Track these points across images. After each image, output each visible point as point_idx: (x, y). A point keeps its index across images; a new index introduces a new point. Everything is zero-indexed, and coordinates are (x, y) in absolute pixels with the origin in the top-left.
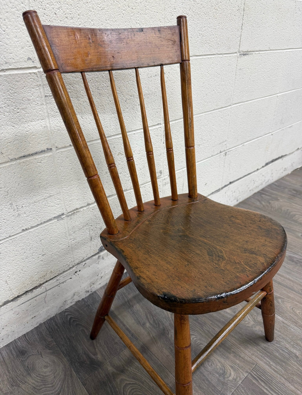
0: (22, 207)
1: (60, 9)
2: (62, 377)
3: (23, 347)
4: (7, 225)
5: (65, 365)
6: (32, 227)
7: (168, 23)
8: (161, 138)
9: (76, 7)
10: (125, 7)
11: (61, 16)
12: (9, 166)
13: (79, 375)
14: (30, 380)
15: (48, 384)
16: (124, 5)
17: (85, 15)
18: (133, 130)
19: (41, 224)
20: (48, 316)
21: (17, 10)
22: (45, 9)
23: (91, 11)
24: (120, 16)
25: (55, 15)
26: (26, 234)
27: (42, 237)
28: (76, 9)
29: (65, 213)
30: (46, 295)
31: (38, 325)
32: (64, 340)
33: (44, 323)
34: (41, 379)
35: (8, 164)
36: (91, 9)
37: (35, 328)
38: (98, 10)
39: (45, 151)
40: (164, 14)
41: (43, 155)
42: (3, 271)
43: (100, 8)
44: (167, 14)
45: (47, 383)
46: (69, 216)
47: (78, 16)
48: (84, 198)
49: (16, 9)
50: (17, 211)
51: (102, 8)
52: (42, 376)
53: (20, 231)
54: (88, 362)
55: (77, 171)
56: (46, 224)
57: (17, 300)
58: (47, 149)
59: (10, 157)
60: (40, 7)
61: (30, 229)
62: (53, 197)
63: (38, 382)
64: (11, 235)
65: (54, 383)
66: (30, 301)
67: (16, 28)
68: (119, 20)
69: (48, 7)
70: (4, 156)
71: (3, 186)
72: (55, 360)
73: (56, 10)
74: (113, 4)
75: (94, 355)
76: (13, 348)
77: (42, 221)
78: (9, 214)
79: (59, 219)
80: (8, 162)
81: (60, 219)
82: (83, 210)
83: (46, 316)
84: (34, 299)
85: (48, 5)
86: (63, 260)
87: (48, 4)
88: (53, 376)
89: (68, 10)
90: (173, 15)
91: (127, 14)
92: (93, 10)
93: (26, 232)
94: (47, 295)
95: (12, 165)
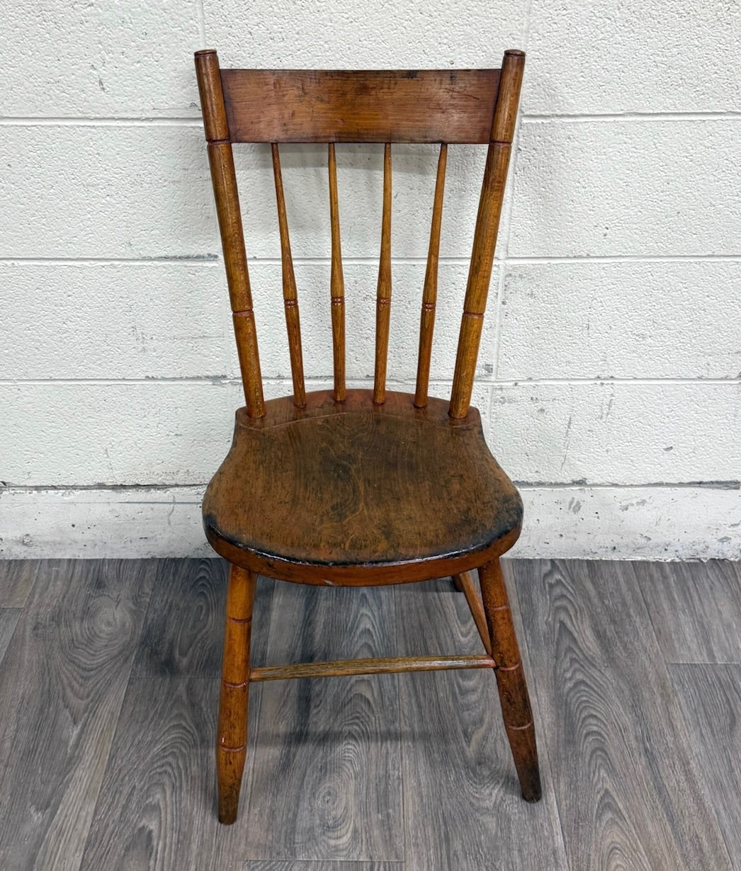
0: (152, 338)
1: (261, 26)
2: (116, 652)
3: (107, 577)
4: (122, 359)
5: (132, 639)
6: (164, 379)
7: (540, 42)
8: (497, 290)
9: (293, 21)
10: (411, 14)
11: (262, 36)
12: (140, 266)
13: (137, 666)
14: (77, 627)
15: (91, 649)
16: (409, 11)
17: (311, 33)
18: (408, 256)
19: (181, 379)
20: (171, 552)
21: (182, 30)
22: (231, 27)
23: (326, 26)
24: (395, 31)
25: (249, 36)
26: (151, 386)
27: (180, 402)
28: (292, 23)
29: (229, 377)
30: (173, 510)
31: (149, 557)
32: (163, 603)
33: (160, 559)
34: (90, 636)
35: (138, 263)
36: (326, 23)
37: (142, 559)
38: (343, 23)
39: (203, 257)
40: (525, 23)
41: (200, 264)
42: (105, 432)
43: (347, 19)
44: (538, 21)
45: (90, 646)
46: (236, 385)
47: (297, 36)
48: (272, 362)
49: (180, 28)
50: (143, 342)
51: (351, 20)
52: (93, 633)
53: (143, 376)
54: (163, 658)
55: (263, 307)
56: (189, 382)
57: (121, 492)
58: (209, 255)
59: (141, 252)
60: (221, 23)
61: (160, 379)
62: (210, 339)
63: (83, 636)
64: (126, 378)
65: (98, 653)
66: (142, 505)
67: (177, 57)
68: (391, 40)
69: (237, 23)
70: (132, 250)
71: (126, 296)
72: (127, 624)
73: (252, 27)
74: (380, 10)
75: (180, 654)
76: (94, 570)
77: (184, 376)
78: (129, 343)
79: (216, 383)
80: (138, 260)
81: (219, 383)
82: (268, 383)
83: (167, 551)
84: (149, 504)
85: (237, 20)
86: (215, 461)
87: (237, 18)
88: (105, 644)
89: (275, 27)
90: (555, 23)
91: (414, 28)
92: (330, 24)
93: (153, 383)
94: (175, 511)
95: (144, 266)
